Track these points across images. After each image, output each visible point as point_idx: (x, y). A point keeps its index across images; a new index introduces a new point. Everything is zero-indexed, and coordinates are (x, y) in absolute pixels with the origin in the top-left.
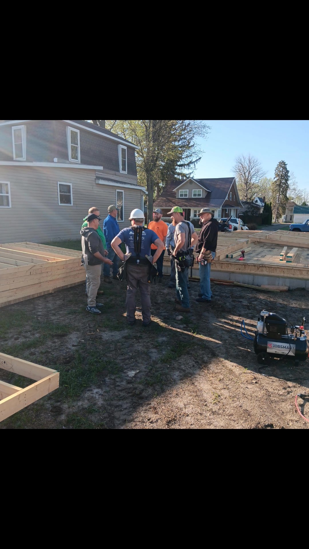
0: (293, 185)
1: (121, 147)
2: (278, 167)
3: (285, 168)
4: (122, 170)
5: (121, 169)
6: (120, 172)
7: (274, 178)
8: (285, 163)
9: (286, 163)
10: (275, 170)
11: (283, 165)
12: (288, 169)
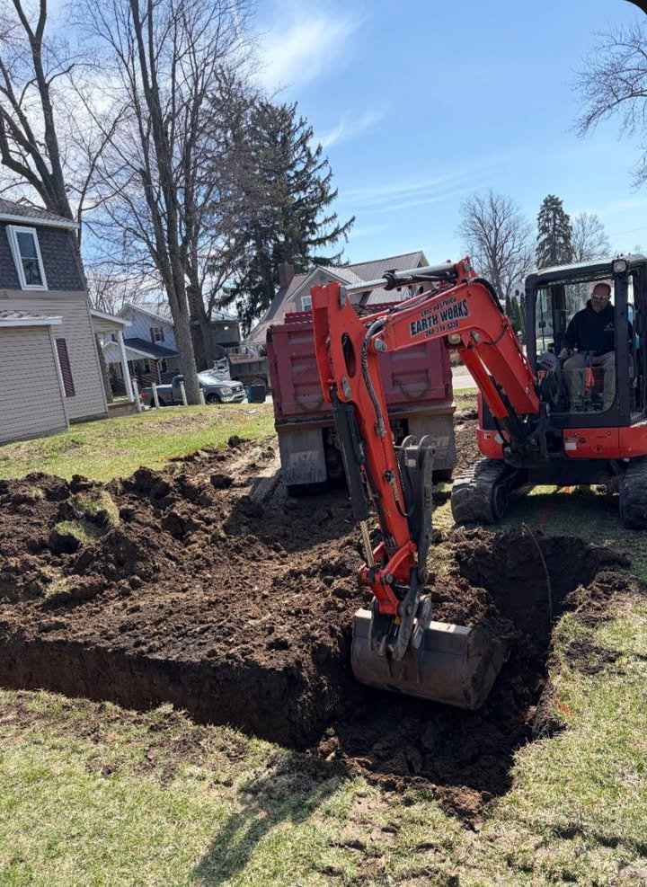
0: (599, 245)
1: (13, 231)
2: (543, 211)
3: (558, 211)
4: (28, 283)
5: (25, 282)
6: (23, 288)
7: (538, 238)
8: (557, 199)
9: (559, 200)
10: (539, 219)
11: (552, 205)
12: (566, 213)
